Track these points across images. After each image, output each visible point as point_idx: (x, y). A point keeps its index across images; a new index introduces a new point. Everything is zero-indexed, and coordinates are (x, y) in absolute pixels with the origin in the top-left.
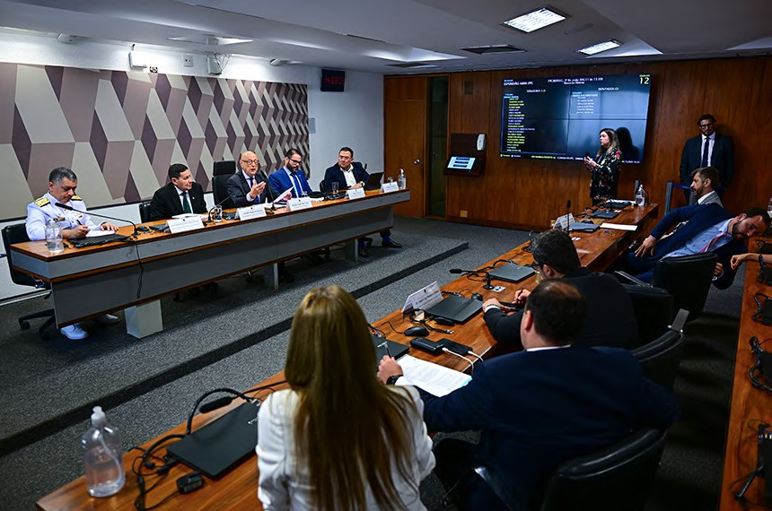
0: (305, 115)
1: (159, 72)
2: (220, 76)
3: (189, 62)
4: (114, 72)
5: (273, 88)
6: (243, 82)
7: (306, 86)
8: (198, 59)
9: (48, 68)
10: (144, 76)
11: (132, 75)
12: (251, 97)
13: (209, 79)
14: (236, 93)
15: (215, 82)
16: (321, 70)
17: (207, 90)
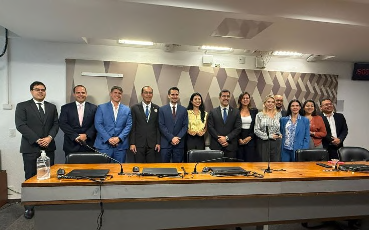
0: (334, 97)
1: (221, 67)
2: (265, 70)
3: (243, 61)
4: (192, 68)
5: (306, 78)
6: (282, 73)
7: (338, 76)
8: (249, 59)
9: (154, 66)
10: (211, 70)
11: (203, 69)
12: (287, 83)
13: (255, 71)
14: (275, 81)
15: (259, 73)
16: (353, 64)
17: (253, 78)
